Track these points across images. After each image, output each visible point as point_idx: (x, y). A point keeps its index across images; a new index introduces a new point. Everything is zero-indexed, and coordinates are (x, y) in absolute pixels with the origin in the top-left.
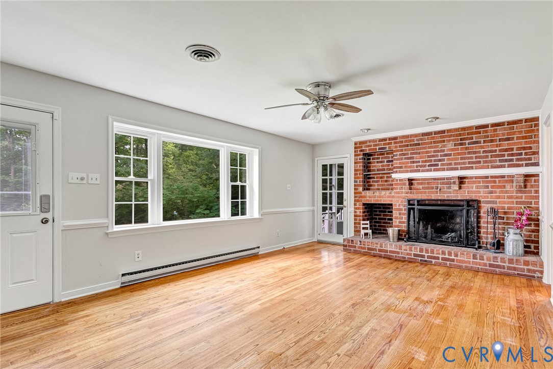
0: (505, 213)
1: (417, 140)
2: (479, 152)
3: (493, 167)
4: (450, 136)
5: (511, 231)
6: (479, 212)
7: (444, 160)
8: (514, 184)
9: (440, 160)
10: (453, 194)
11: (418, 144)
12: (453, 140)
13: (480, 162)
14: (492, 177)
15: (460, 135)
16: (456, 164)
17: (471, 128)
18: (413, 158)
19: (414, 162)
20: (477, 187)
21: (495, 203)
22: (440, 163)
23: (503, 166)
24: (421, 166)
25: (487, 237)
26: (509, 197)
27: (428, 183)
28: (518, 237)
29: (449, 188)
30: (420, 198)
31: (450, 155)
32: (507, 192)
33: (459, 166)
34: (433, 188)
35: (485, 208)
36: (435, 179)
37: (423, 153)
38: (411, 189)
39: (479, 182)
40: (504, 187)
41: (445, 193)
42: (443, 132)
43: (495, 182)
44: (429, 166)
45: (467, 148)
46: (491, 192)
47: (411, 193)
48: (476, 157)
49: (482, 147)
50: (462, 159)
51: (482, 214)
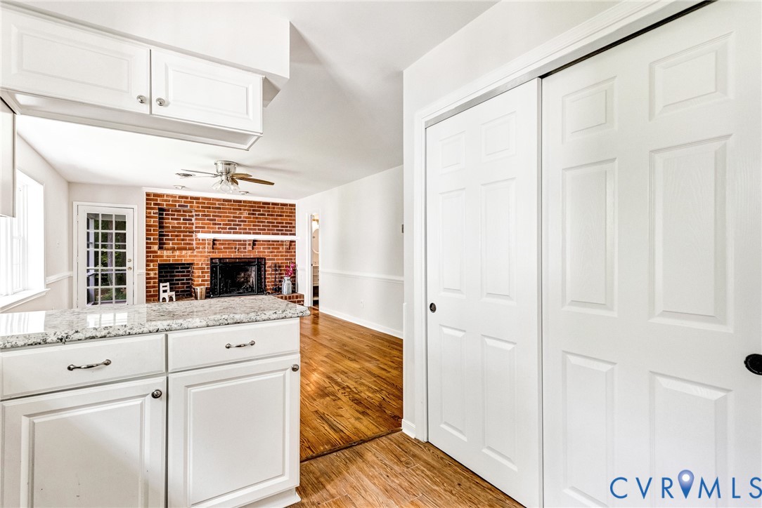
0: (279, 267)
1: (219, 204)
2: (264, 222)
3: (273, 234)
4: (245, 206)
5: (286, 278)
6: (265, 267)
7: (240, 225)
8: (284, 247)
9: (238, 225)
10: (248, 253)
11: (220, 208)
12: (248, 210)
13: (265, 230)
14: (272, 241)
15: (252, 207)
16: (249, 229)
17: (259, 203)
18: (215, 220)
19: (215, 224)
20: (264, 248)
21: (274, 259)
22: (238, 227)
23: (278, 234)
24: (222, 228)
25: (269, 286)
26: (282, 256)
27: (229, 244)
28: (290, 282)
29: (245, 248)
30: (221, 256)
31: (245, 221)
32: (280, 252)
33: (252, 232)
34: (232, 248)
35: (269, 263)
36: (234, 241)
37: (224, 217)
38: (213, 249)
39: (265, 245)
40: (279, 248)
41: (241, 252)
42: (240, 201)
43: (274, 245)
44: (229, 229)
45: (257, 218)
46: (272, 252)
47: (213, 252)
48: (263, 226)
49: (266, 219)
50: (254, 226)
51: (267, 269)
